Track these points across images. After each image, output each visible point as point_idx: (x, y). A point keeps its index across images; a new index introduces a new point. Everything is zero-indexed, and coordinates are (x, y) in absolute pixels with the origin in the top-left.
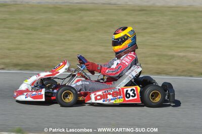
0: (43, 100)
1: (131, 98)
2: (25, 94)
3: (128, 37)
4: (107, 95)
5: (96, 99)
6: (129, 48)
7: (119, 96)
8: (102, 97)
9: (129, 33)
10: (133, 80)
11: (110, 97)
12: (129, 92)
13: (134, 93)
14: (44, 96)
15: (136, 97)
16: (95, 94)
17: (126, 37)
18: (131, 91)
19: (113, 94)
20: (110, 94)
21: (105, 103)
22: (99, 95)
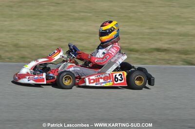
0: (45, 83)
1: (119, 82)
2: (27, 77)
3: (114, 28)
4: (99, 79)
5: (90, 83)
6: (114, 38)
7: (109, 80)
8: (95, 81)
9: (115, 25)
10: (120, 67)
11: (101, 81)
12: (117, 76)
13: (121, 77)
14: (45, 79)
15: (123, 81)
16: (89, 79)
17: (112, 29)
18: (119, 75)
19: (104, 79)
20: (101, 78)
21: (97, 85)
22: (92, 79)
